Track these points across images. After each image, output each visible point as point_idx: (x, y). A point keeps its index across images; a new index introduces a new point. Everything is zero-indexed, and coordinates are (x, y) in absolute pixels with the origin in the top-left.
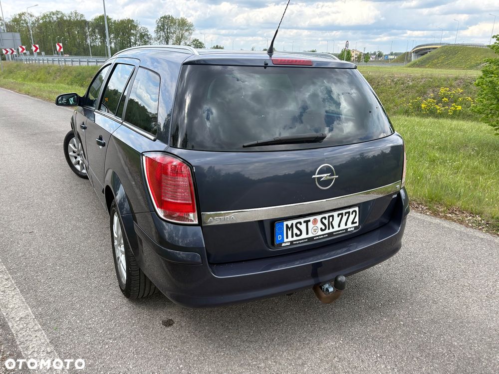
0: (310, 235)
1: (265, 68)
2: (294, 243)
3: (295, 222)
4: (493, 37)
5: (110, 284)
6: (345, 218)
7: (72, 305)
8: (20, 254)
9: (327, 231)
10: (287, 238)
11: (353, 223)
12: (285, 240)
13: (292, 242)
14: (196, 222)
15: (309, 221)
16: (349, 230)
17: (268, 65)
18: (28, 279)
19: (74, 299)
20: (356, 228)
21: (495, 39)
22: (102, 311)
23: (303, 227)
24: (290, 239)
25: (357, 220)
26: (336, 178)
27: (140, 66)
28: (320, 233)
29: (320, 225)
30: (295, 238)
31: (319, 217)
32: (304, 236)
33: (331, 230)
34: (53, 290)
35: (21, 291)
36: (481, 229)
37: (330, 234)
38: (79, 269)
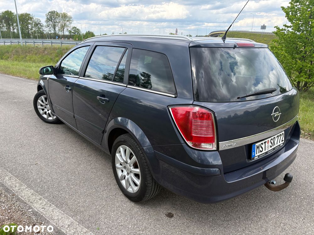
0: (266, 151)
1: (234, 49)
2: (260, 156)
3: (260, 143)
4: (275, 27)
5: (115, 194)
6: (279, 138)
7: (99, 211)
8: (39, 181)
9: (273, 147)
10: (257, 154)
11: (282, 141)
12: (256, 155)
13: (259, 156)
14: (215, 149)
15: (266, 142)
16: (281, 145)
17: (236, 47)
18: (56, 197)
19: (97, 207)
20: (283, 143)
21: (276, 28)
22: (122, 213)
23: (263, 146)
24: (258, 154)
25: (283, 139)
26: (281, 115)
27: (133, 48)
28: (270, 149)
29: (270, 144)
30: (260, 153)
31: (269, 139)
32: (264, 152)
33: (274, 146)
34: (79, 203)
35: (57, 206)
36: (306, 138)
37: (274, 149)
38: (88, 186)
